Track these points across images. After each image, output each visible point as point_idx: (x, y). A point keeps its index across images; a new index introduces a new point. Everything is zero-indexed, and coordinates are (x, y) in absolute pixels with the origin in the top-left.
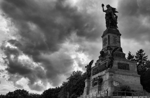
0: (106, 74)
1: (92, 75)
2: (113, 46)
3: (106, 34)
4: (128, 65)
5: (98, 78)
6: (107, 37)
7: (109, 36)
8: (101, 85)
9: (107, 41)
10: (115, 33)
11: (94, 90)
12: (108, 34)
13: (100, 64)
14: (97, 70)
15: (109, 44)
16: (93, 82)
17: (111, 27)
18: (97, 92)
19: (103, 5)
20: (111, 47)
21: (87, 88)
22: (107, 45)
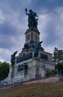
0: (33, 62)
1: (16, 63)
2: (35, 41)
3: (30, 31)
4: (47, 56)
5: (25, 65)
6: (30, 33)
7: (32, 33)
8: (27, 70)
9: (31, 37)
10: (36, 32)
11: (20, 75)
12: (31, 32)
13: (24, 54)
14: (22, 59)
15: (32, 39)
16: (18, 68)
17: (33, 27)
18: (24, 75)
19: (26, 10)
20: (34, 42)
21: (12, 73)
22: (30, 40)
